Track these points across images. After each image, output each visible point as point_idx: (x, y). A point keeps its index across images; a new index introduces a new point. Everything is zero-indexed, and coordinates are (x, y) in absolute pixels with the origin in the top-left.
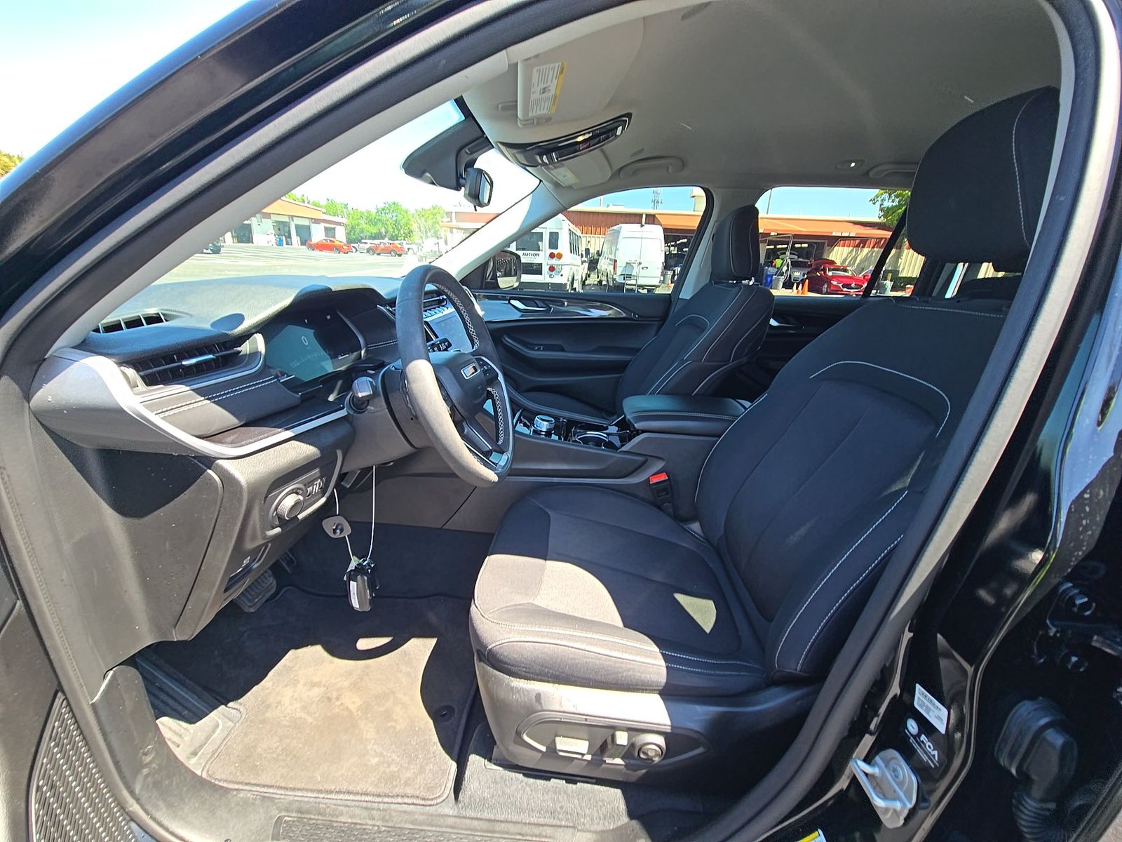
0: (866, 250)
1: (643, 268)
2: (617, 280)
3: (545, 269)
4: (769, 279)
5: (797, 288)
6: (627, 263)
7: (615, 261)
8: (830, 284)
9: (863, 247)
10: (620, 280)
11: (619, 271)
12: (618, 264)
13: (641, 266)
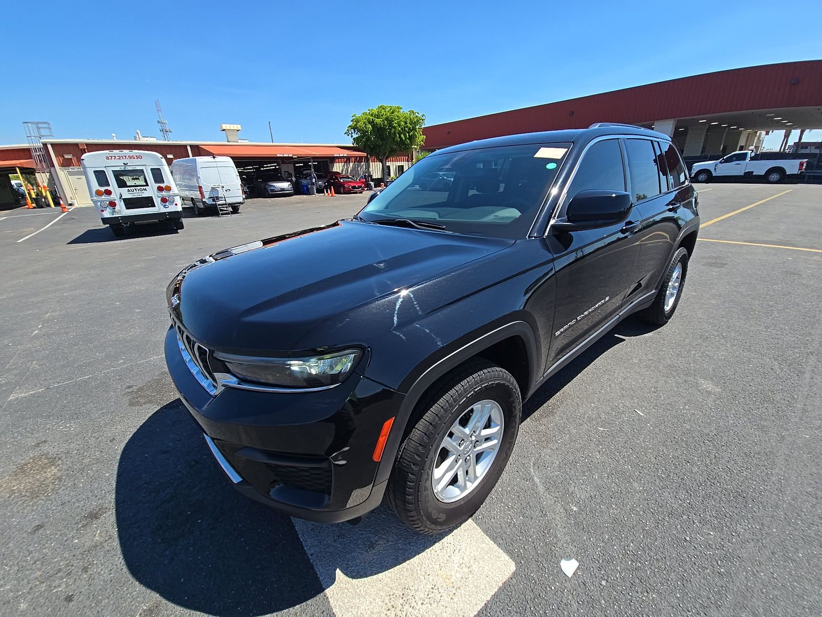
0: (351, 164)
1: (226, 191)
2: (207, 202)
3: (157, 201)
4: (305, 188)
5: (327, 192)
6: (212, 188)
7: (200, 188)
8: (344, 188)
9: (349, 162)
10: (210, 202)
11: (207, 195)
12: (204, 189)
13: (224, 189)
